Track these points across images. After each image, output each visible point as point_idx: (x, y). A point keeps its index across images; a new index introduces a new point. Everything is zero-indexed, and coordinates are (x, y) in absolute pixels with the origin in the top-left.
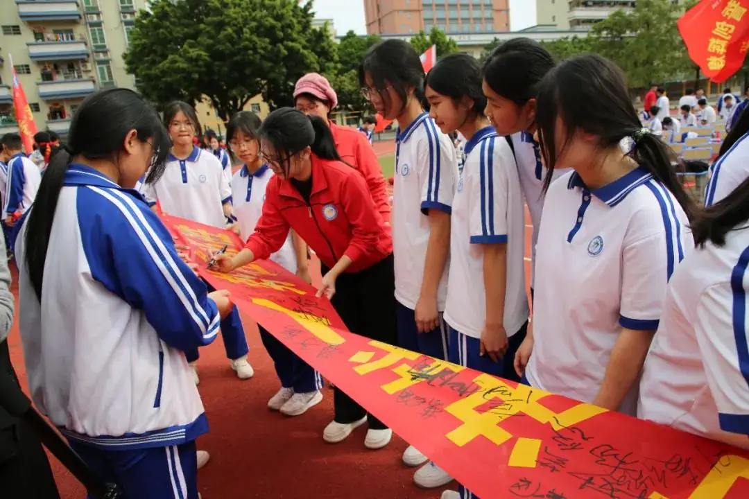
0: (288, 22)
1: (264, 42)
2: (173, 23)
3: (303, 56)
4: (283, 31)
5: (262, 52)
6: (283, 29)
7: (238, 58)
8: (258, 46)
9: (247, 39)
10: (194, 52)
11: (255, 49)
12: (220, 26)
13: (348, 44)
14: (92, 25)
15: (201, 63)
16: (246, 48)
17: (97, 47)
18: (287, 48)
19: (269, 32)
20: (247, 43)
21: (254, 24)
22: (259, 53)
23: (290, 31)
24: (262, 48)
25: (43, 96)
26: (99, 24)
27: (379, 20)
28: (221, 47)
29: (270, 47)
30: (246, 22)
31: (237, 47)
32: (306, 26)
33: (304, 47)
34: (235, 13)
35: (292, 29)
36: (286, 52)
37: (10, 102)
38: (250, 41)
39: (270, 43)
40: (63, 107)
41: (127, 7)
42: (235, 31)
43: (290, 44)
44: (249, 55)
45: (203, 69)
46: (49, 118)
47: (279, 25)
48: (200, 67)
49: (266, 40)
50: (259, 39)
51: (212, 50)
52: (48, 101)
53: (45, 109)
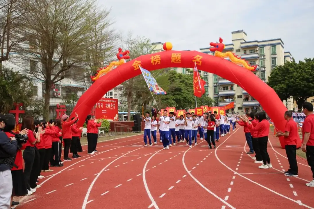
2: (280, 76)
7: (295, 87)
9: (298, 82)
10: (282, 86)
12: (292, 77)
14: (262, 71)
15: (283, 89)
16: (298, 85)
17: (262, 78)
20: (297, 83)
21: (301, 78)
24: (303, 85)
25: (243, 94)
26: (264, 71)
28: (290, 84)
30: (299, 77)
31: (295, 84)
37: (234, 95)
38: (299, 82)
41: (274, 65)
42: (294, 80)
45: (284, 91)
46: (244, 100)
48: (283, 90)
49: (305, 82)
50: (302, 82)
51: (287, 85)
52: (245, 95)
53: (243, 98)
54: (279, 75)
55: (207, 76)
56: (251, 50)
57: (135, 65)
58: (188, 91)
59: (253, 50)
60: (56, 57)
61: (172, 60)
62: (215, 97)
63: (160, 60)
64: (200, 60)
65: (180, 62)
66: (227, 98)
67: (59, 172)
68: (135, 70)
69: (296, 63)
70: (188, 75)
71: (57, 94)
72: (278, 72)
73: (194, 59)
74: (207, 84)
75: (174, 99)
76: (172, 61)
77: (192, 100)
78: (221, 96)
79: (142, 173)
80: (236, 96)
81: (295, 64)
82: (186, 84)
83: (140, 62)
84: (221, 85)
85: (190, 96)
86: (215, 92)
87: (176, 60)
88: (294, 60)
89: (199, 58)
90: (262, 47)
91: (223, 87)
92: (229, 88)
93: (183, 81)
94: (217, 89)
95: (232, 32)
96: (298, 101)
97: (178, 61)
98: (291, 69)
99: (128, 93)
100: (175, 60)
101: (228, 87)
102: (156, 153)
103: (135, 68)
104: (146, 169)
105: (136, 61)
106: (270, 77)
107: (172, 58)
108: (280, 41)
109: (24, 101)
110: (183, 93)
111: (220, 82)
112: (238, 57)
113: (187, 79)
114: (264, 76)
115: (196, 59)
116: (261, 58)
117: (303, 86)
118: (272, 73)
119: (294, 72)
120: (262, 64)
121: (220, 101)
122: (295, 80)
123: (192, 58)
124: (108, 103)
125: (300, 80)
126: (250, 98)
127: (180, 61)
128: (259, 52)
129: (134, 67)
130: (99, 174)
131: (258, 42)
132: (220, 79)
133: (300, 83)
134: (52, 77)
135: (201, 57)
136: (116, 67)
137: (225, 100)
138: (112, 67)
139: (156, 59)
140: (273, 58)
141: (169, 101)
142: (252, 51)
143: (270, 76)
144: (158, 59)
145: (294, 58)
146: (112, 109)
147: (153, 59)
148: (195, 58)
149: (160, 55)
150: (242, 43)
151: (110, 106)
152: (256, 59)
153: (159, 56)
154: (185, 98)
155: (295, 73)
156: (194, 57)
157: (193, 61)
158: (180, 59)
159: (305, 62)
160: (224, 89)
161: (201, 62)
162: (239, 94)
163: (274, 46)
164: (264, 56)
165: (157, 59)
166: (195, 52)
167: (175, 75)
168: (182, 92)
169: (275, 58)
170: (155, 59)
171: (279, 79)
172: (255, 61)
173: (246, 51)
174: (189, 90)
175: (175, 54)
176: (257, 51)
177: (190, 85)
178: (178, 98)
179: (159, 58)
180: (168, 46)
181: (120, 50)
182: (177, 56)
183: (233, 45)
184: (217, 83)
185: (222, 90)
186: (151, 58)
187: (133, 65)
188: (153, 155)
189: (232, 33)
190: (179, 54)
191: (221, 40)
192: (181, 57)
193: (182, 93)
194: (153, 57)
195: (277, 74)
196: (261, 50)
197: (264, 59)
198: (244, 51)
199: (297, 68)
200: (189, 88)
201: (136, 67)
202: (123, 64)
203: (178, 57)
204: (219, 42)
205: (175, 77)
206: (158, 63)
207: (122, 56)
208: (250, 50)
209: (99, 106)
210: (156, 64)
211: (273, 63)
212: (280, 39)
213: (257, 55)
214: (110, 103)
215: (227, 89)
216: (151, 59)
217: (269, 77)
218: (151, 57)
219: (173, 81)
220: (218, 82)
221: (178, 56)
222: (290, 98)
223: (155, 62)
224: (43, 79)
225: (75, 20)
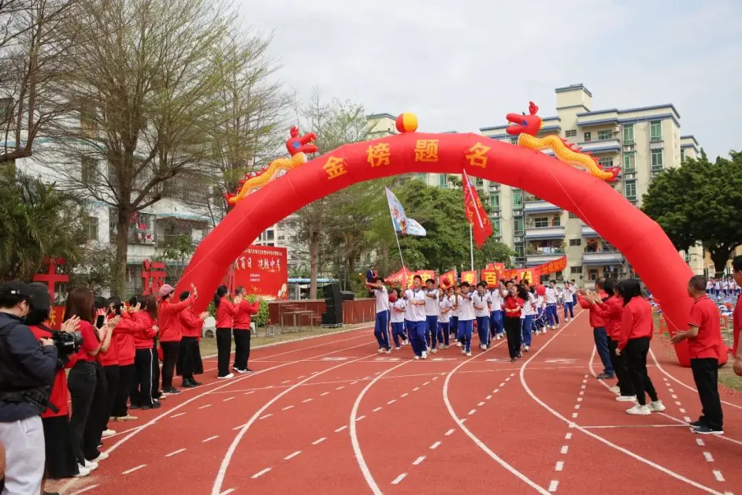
2: (671, 192)
7: (707, 221)
9: (713, 208)
10: (678, 216)
12: (700, 196)
14: (628, 182)
15: (679, 223)
16: (713, 214)
17: (629, 198)
20: (712, 211)
21: (721, 197)
22: (724, 217)
24: (726, 214)
25: (584, 235)
26: (633, 181)
28: (694, 213)
30: (717, 195)
31: (707, 213)
34: (710, 189)
37: (562, 238)
38: (716, 209)
40: (597, 243)
41: (658, 167)
42: (705, 202)
44: (715, 218)
45: (681, 228)
46: (585, 251)
48: (679, 226)
49: (732, 207)
50: (724, 208)
51: (690, 215)
52: (587, 238)
53: (584, 244)
54: (669, 190)
55: (497, 192)
56: (603, 132)
57: (331, 167)
58: (454, 229)
59: (606, 132)
60: (143, 148)
61: (417, 154)
62: (516, 244)
63: (389, 154)
64: (483, 155)
65: (436, 160)
66: (546, 246)
67: (152, 422)
68: (329, 178)
69: (710, 161)
70: (453, 190)
71: (143, 235)
72: (666, 184)
73: (470, 153)
74: (498, 212)
75: (418, 248)
76: (417, 157)
77: (462, 251)
78: (532, 242)
79: (348, 422)
80: (567, 240)
81: (708, 165)
82: (448, 213)
83: (341, 160)
84: (530, 215)
85: (456, 241)
86: (517, 231)
87: (427, 155)
88: (704, 154)
89: (480, 149)
90: (628, 124)
91: (536, 220)
92: (550, 220)
93: (442, 205)
94: (522, 223)
95: (556, 90)
96: (714, 252)
97: (432, 158)
98: (698, 177)
99: (311, 235)
100: (424, 155)
101: (546, 219)
102: (378, 378)
103: (331, 174)
104: (357, 416)
105: (331, 158)
106: (647, 196)
107: (416, 150)
108: (669, 111)
109: (66, 251)
110: (441, 232)
111: (528, 207)
112: (573, 147)
113: (450, 200)
114: (634, 192)
115: (474, 153)
116: (625, 151)
117: (726, 216)
118: (652, 187)
119: (705, 183)
120: (628, 166)
121: (529, 253)
122: (708, 203)
123: (465, 152)
124: (263, 257)
125: (719, 203)
126: (600, 246)
127: (436, 157)
128: (620, 136)
129: (328, 171)
130: (246, 427)
131: (619, 113)
132: (528, 200)
133: (720, 210)
134: (134, 197)
135: (486, 149)
136: (283, 172)
137: (540, 249)
138: (275, 173)
139: (379, 153)
140: (654, 151)
141: (408, 251)
142: (605, 135)
143: (647, 193)
144: (385, 152)
145: (705, 152)
146: (273, 271)
147: (371, 153)
148: (471, 150)
149: (387, 144)
150: (579, 116)
151: (269, 263)
152: (613, 152)
153: (387, 147)
154: (445, 245)
155: (707, 187)
156: (468, 148)
157: (468, 157)
158: (436, 152)
159: (730, 159)
160: (538, 225)
161: (485, 159)
162: (574, 237)
163: (656, 121)
164: (632, 146)
165: (382, 154)
166: (470, 135)
167: (422, 191)
168: (438, 232)
169: (660, 150)
170: (376, 152)
171: (670, 201)
172: (611, 158)
173: (589, 133)
174: (455, 226)
175: (425, 141)
176: (616, 133)
177: (458, 215)
178: (430, 246)
179: (387, 150)
180: (406, 122)
181: (294, 132)
182: (428, 148)
183: (560, 120)
184: (520, 210)
185: (534, 227)
186: (367, 151)
187: (325, 167)
188: (373, 382)
189: (557, 92)
190: (433, 141)
191: (533, 108)
192: (439, 148)
193: (439, 235)
194: (373, 148)
195: (664, 188)
196: (626, 131)
197: (633, 152)
198: (585, 134)
199: (712, 175)
200: (454, 221)
201: (333, 172)
202: (302, 165)
203: (432, 149)
204: (528, 113)
205: (422, 195)
206: (384, 161)
207: (298, 146)
208: (599, 133)
209: (243, 265)
210: (379, 164)
211: (654, 163)
212: (671, 106)
213: (615, 144)
214: (269, 258)
215: (546, 224)
216: (368, 154)
217: (644, 196)
218: (368, 148)
219: (417, 204)
220: (524, 208)
221: (433, 147)
222: (696, 245)
223: (376, 160)
224: (113, 202)
225: (186, 62)
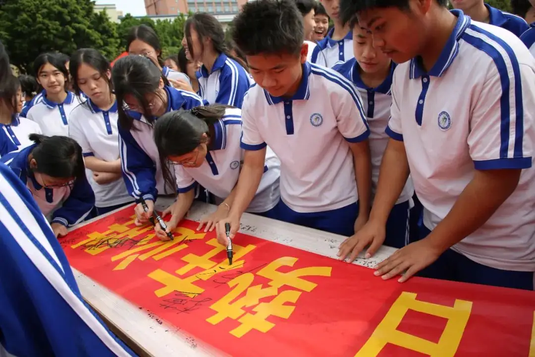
0: (73, 8)
1: (55, 25)
3: (88, 34)
4: (69, 16)
5: (54, 32)
6: (69, 13)
8: (50, 27)
11: (47, 29)
13: (127, 24)
18: (74, 28)
19: (59, 16)
23: (75, 15)
27: (155, 3)
29: (60, 28)
32: (89, 11)
33: (89, 28)
35: (78, 14)
36: (74, 32)
39: (61, 25)
43: (77, 25)
47: (66, 11)
